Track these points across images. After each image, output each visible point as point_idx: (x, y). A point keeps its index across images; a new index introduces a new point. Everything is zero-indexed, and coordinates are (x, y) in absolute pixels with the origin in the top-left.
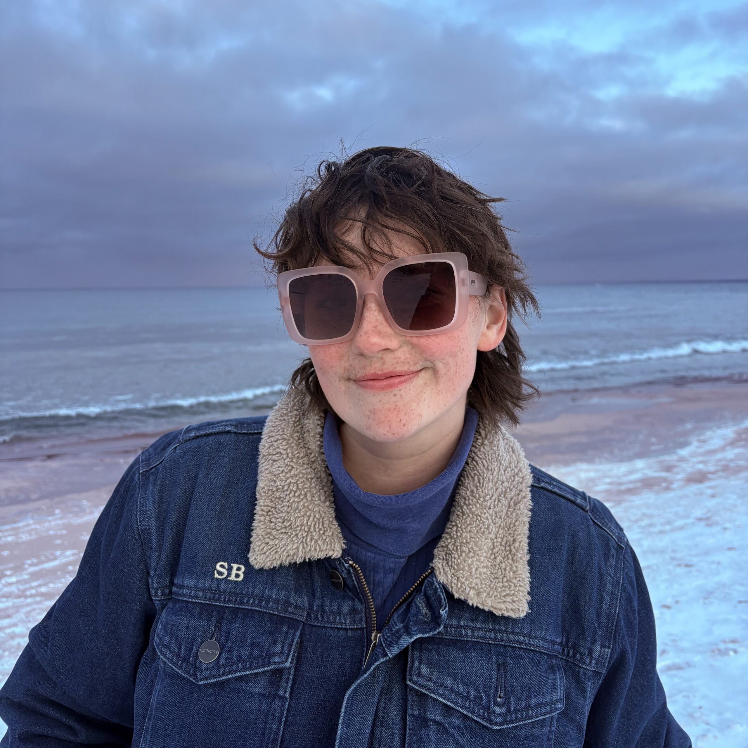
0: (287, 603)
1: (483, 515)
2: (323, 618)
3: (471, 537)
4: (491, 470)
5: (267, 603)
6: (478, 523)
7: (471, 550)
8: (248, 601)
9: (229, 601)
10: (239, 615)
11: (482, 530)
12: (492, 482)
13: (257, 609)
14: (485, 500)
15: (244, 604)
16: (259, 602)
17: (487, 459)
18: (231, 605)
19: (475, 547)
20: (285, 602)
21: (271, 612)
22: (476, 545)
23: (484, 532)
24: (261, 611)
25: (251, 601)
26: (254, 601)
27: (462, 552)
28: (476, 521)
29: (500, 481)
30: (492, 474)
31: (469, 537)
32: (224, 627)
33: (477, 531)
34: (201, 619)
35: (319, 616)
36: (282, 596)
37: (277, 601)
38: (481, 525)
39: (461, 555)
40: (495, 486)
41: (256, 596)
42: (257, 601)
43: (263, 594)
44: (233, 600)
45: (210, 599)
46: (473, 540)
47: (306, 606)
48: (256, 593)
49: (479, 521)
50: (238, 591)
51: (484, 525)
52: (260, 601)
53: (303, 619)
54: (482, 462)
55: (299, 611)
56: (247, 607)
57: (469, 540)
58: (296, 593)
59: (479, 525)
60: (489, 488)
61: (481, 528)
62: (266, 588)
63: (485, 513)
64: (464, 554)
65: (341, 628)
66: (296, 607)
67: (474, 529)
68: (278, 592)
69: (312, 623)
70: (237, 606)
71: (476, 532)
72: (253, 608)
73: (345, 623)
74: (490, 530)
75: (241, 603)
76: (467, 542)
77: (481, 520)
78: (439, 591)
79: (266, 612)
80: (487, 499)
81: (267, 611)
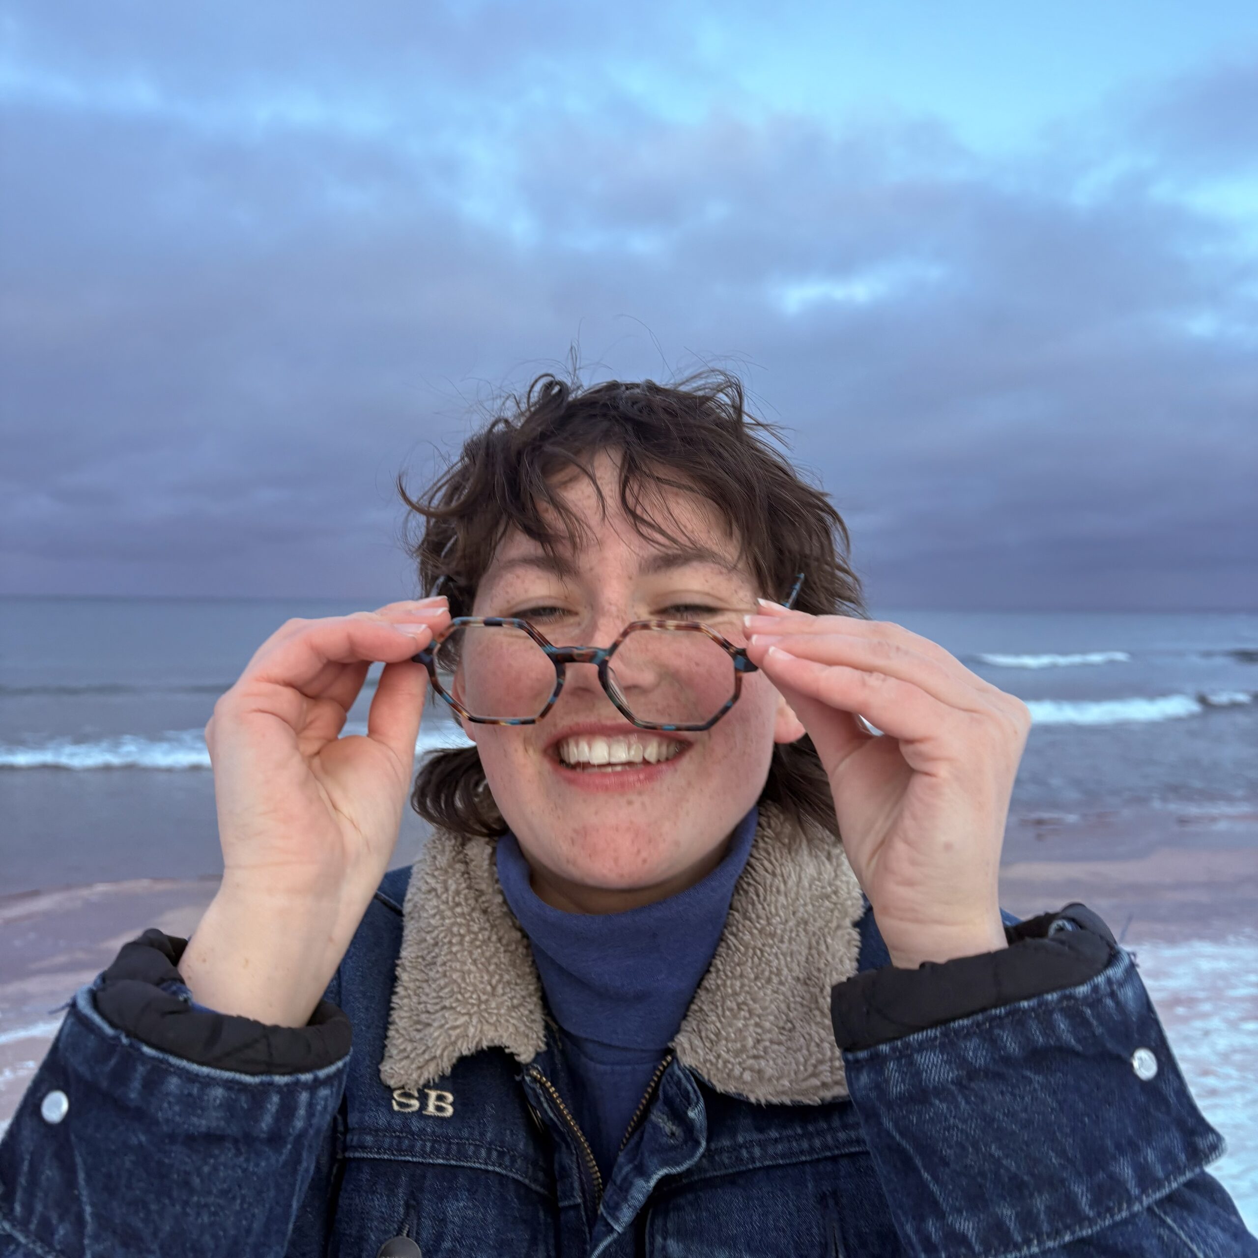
13: (498, 1170)
25: (483, 1154)
42: (494, 1154)
44: (443, 1151)
45: (390, 1149)
78: (684, 1081)
81: (515, 1176)
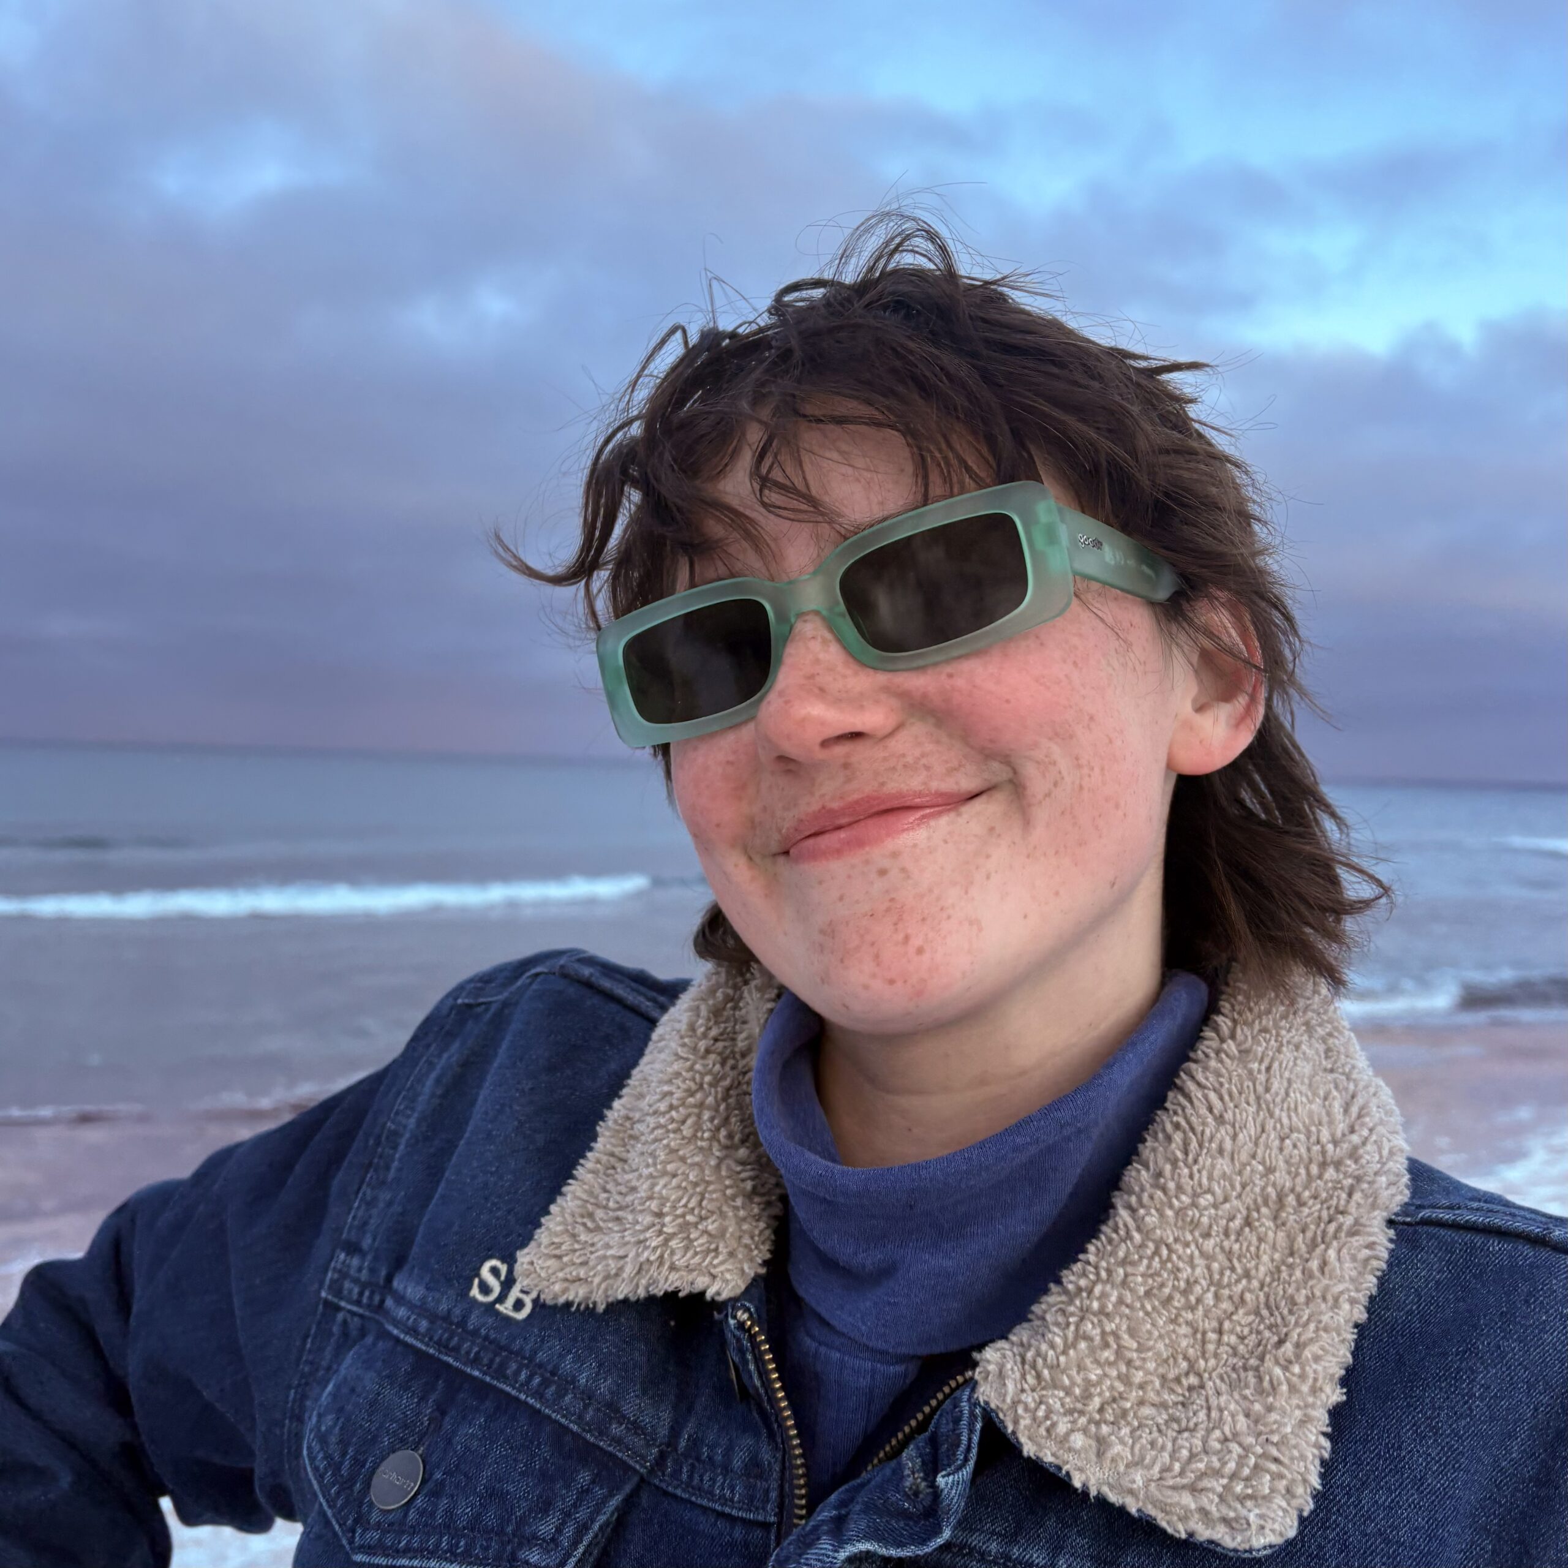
0: (612, 1409)
1: (1178, 1247)
2: (691, 1477)
3: (1121, 1301)
4: (1234, 1126)
5: (560, 1394)
6: (1156, 1263)
7: (1111, 1340)
8: (517, 1373)
9: (475, 1362)
10: (488, 1403)
11: (1167, 1291)
12: (1232, 1159)
13: (531, 1401)
14: (1194, 1205)
15: (504, 1378)
16: (540, 1384)
17: (1224, 1092)
18: (476, 1373)
19: (1126, 1337)
20: (609, 1405)
21: (563, 1420)
22: (1132, 1332)
23: (1170, 1298)
24: (539, 1411)
25: (523, 1376)
26: (530, 1378)
27: (1080, 1336)
28: (1151, 1259)
29: (1263, 1163)
30: (1234, 1137)
31: (1113, 1299)
32: (447, 1424)
33: (1148, 1294)
34: (407, 1389)
35: (685, 1469)
36: (604, 1387)
37: (588, 1396)
38: (1165, 1275)
39: (1074, 1345)
40: (1240, 1173)
41: (540, 1366)
42: (537, 1380)
43: (556, 1367)
44: (485, 1361)
45: (439, 1343)
46: (1127, 1311)
47: (663, 1432)
48: (541, 1356)
49: (1163, 1263)
50: (503, 1342)
51: (1177, 1279)
52: (545, 1383)
53: (642, 1466)
54: (1206, 1097)
55: (638, 1442)
56: (508, 1389)
57: (1110, 1307)
58: (644, 1392)
59: (1158, 1274)
60: (1216, 1173)
61: (1162, 1285)
62: (570, 1352)
63: (1187, 1245)
64: (1083, 1345)
65: (721, 1515)
66: (636, 1427)
67: (1140, 1279)
68: (598, 1374)
69: (663, 1485)
70: (488, 1379)
71: (1141, 1290)
72: (523, 1397)
73: (732, 1500)
74: (1193, 1299)
75: (500, 1374)
76: (1102, 1311)
77: (1169, 1259)
79: (549, 1417)
80: (1202, 1202)
81: (554, 1415)
